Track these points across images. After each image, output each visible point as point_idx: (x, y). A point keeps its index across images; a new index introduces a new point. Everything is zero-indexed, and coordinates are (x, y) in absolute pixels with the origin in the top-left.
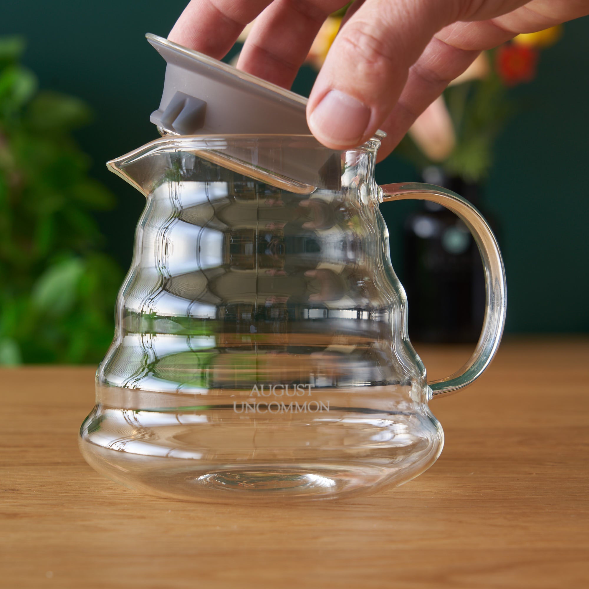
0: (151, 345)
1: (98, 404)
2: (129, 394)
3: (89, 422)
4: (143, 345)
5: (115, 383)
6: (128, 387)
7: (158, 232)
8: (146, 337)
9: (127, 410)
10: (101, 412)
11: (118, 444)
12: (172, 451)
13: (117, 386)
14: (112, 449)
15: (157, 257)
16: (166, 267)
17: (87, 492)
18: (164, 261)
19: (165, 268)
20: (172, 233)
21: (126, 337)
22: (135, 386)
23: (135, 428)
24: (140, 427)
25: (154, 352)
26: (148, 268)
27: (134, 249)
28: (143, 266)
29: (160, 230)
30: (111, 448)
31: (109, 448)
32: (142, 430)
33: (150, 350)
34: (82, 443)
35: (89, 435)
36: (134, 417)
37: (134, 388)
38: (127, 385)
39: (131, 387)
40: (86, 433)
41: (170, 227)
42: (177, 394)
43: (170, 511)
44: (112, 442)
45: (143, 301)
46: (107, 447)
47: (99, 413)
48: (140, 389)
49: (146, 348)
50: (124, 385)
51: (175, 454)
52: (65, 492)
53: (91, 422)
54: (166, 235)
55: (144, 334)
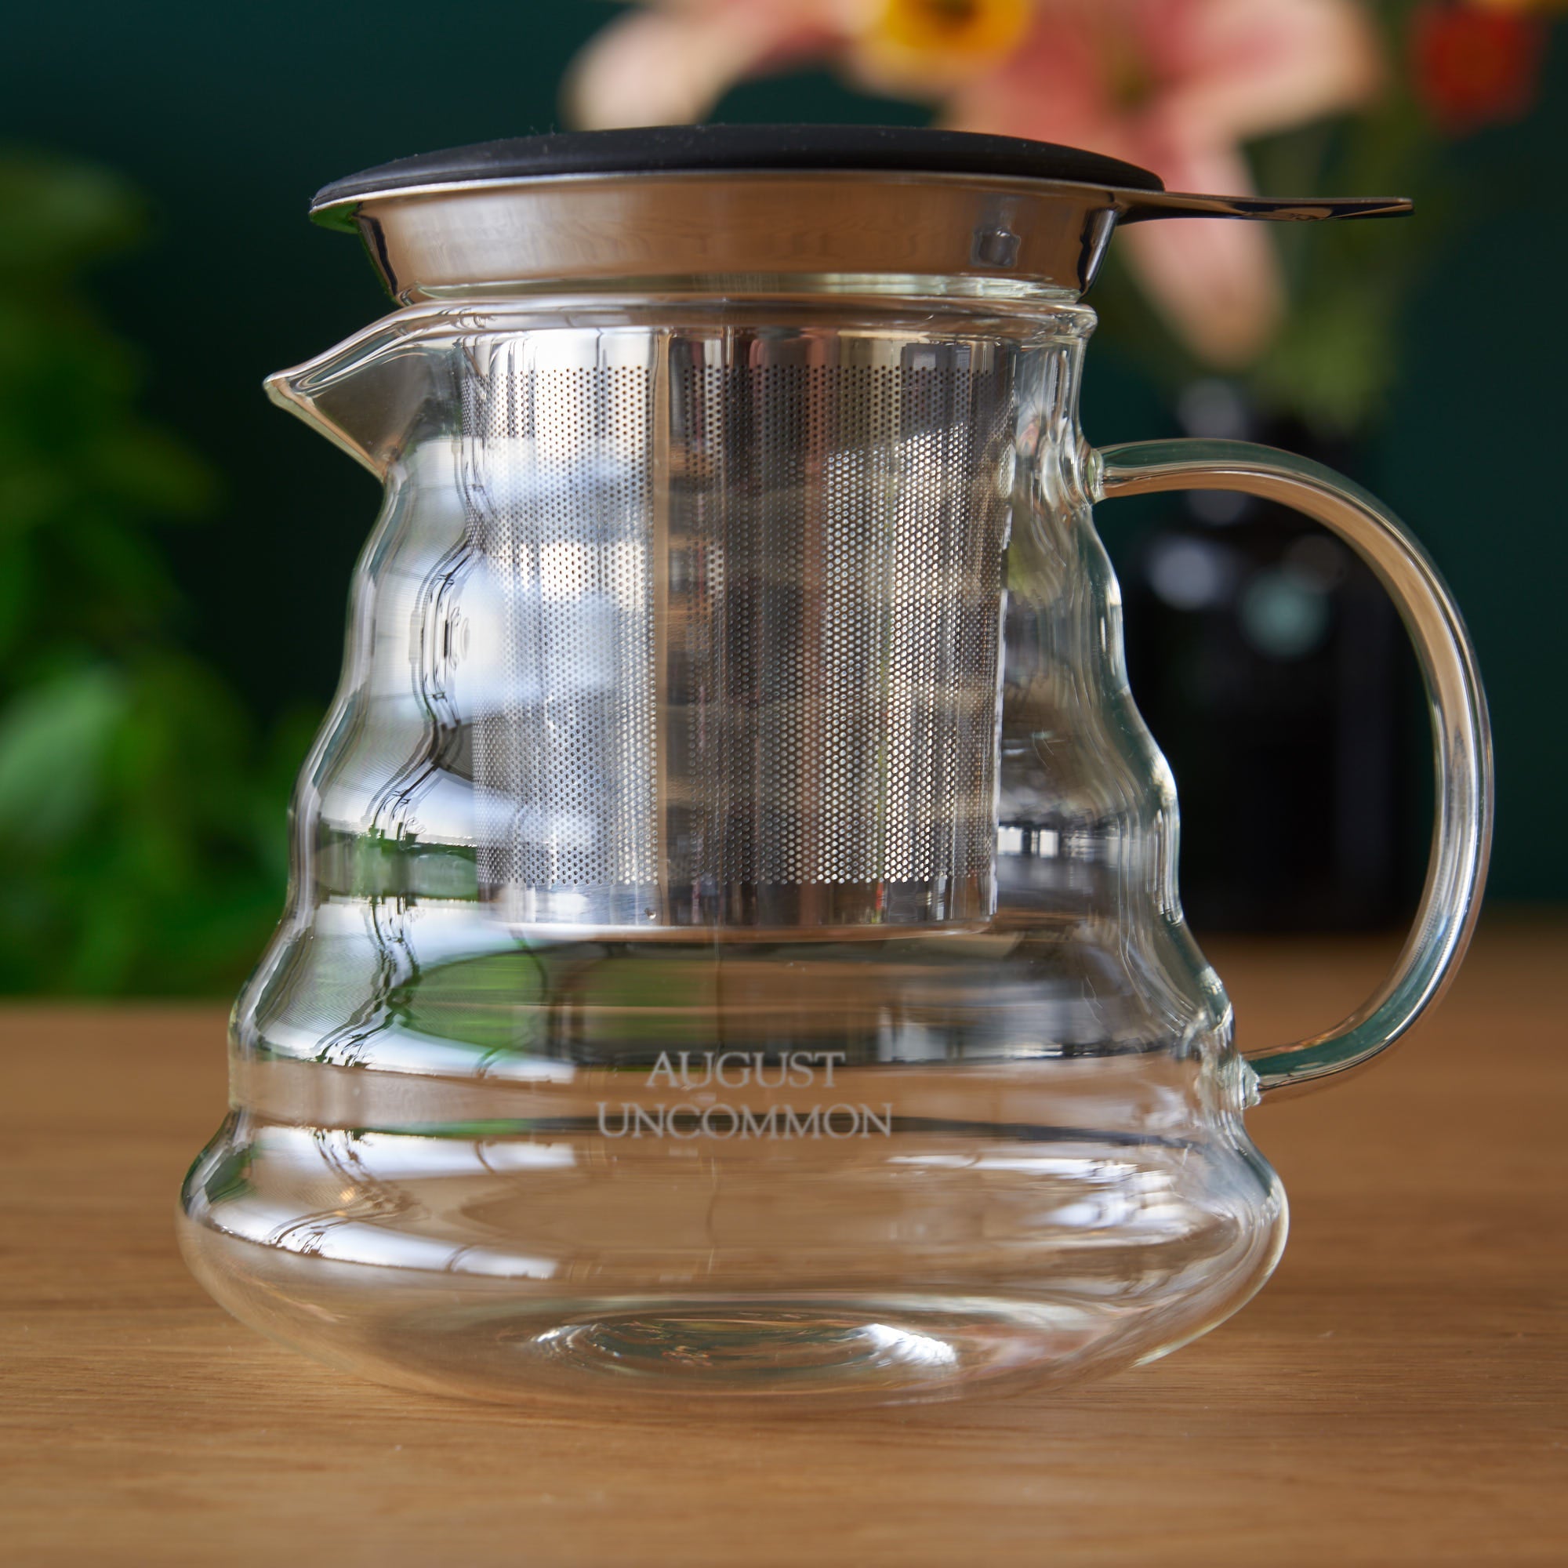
0: (401, 932)
1: (237, 1110)
2: (335, 1079)
3: (210, 1167)
4: (378, 931)
5: (290, 1049)
6: (331, 1059)
7: (420, 592)
8: (387, 906)
9: (329, 1131)
10: (249, 1135)
11: (301, 1232)
12: (464, 1253)
13: (295, 1058)
14: (284, 1248)
15: (417, 666)
16: (446, 695)
17: (143, 1391)
18: (440, 676)
19: (443, 697)
20: (464, 592)
21: (324, 907)
22: (351, 1057)
23: (353, 1182)
24: (366, 1179)
25: (409, 953)
26: (390, 698)
27: (347, 640)
28: (375, 691)
29: (428, 584)
30: (280, 1245)
31: (273, 1247)
32: (374, 1190)
33: (396, 947)
34: (190, 1230)
35: (210, 1206)
36: (349, 1152)
37: (347, 1062)
38: (328, 1055)
39: (340, 1060)
40: (201, 1201)
41: (459, 574)
42: (478, 1081)
43: (398, 1448)
44: (281, 1227)
45: (375, 799)
46: (267, 1243)
47: (242, 1138)
48: (366, 1064)
49: (387, 943)
50: (320, 1053)
51: (472, 1261)
52: (76, 1390)
53: (218, 1166)
54: (445, 599)
55: (379, 900)
